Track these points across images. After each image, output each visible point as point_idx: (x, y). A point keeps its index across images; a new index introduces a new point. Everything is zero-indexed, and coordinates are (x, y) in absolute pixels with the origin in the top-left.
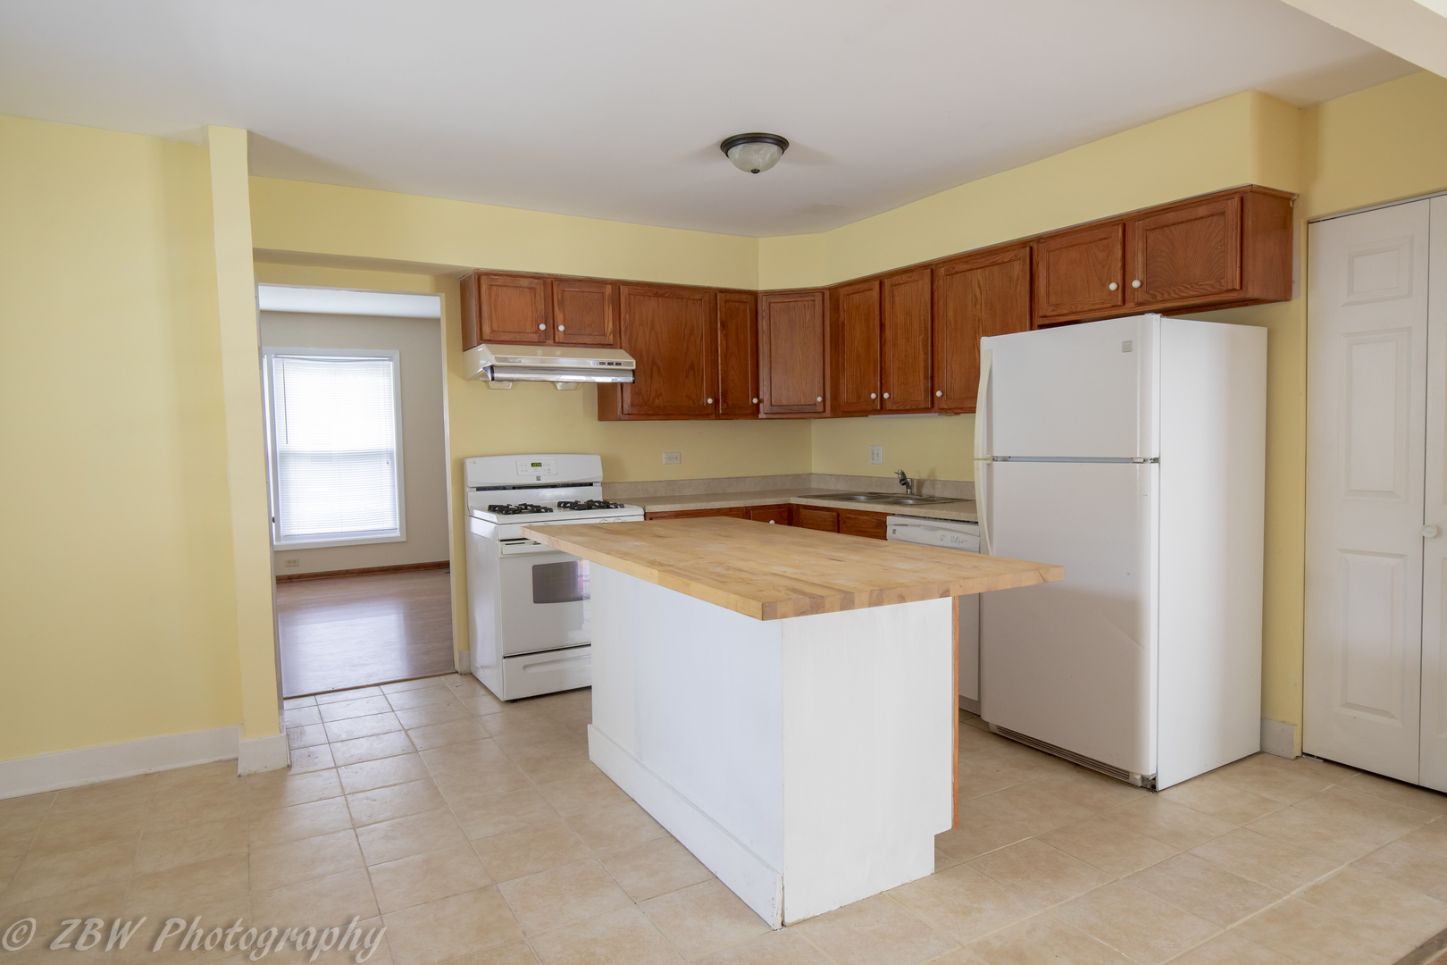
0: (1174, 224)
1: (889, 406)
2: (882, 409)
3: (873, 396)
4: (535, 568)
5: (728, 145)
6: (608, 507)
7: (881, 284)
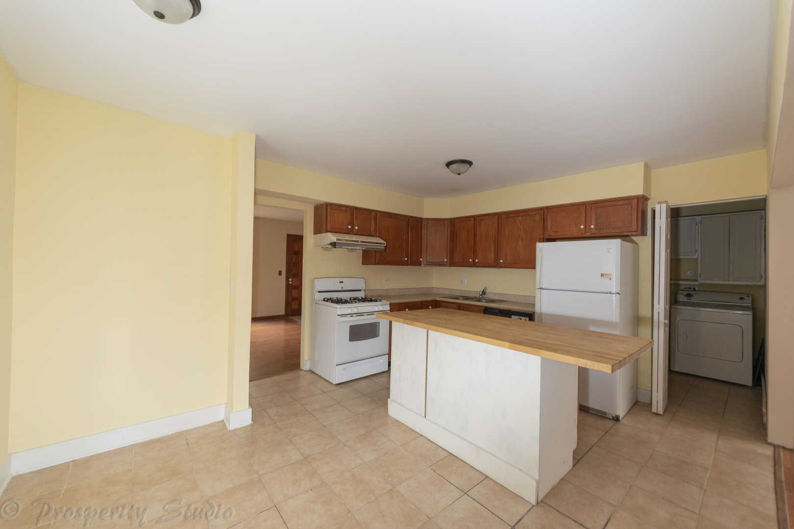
0: (609, 206)
1: (477, 264)
2: (474, 265)
3: (471, 260)
4: (351, 327)
5: (448, 164)
6: (377, 301)
7: (474, 219)
